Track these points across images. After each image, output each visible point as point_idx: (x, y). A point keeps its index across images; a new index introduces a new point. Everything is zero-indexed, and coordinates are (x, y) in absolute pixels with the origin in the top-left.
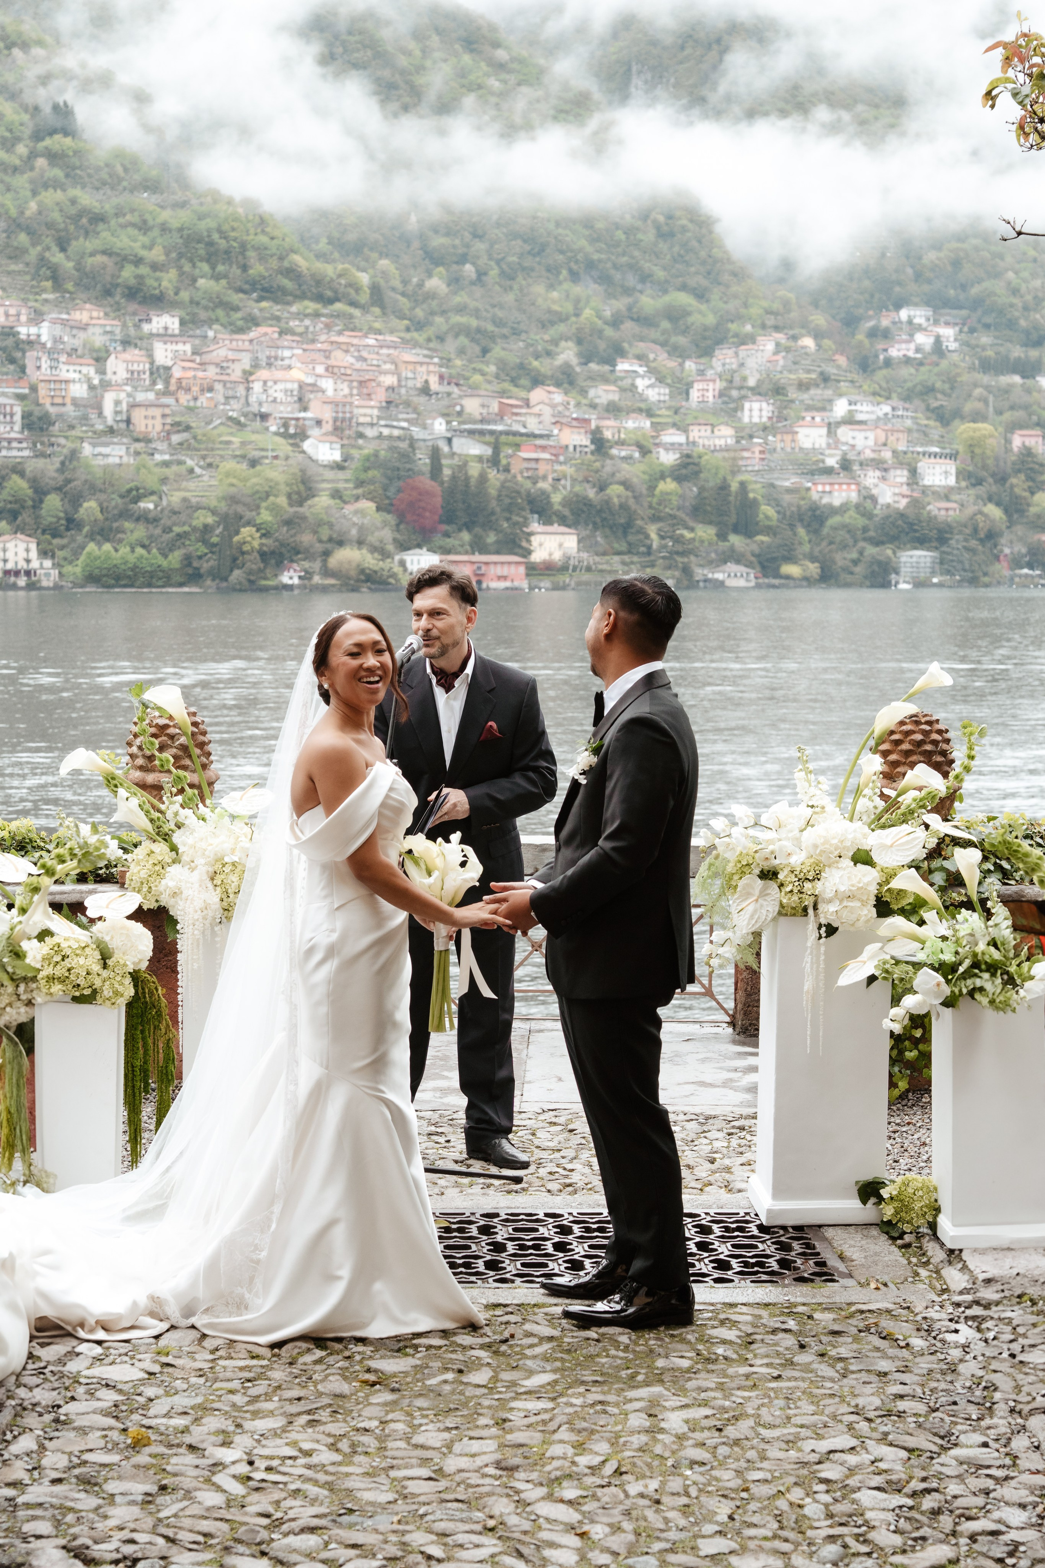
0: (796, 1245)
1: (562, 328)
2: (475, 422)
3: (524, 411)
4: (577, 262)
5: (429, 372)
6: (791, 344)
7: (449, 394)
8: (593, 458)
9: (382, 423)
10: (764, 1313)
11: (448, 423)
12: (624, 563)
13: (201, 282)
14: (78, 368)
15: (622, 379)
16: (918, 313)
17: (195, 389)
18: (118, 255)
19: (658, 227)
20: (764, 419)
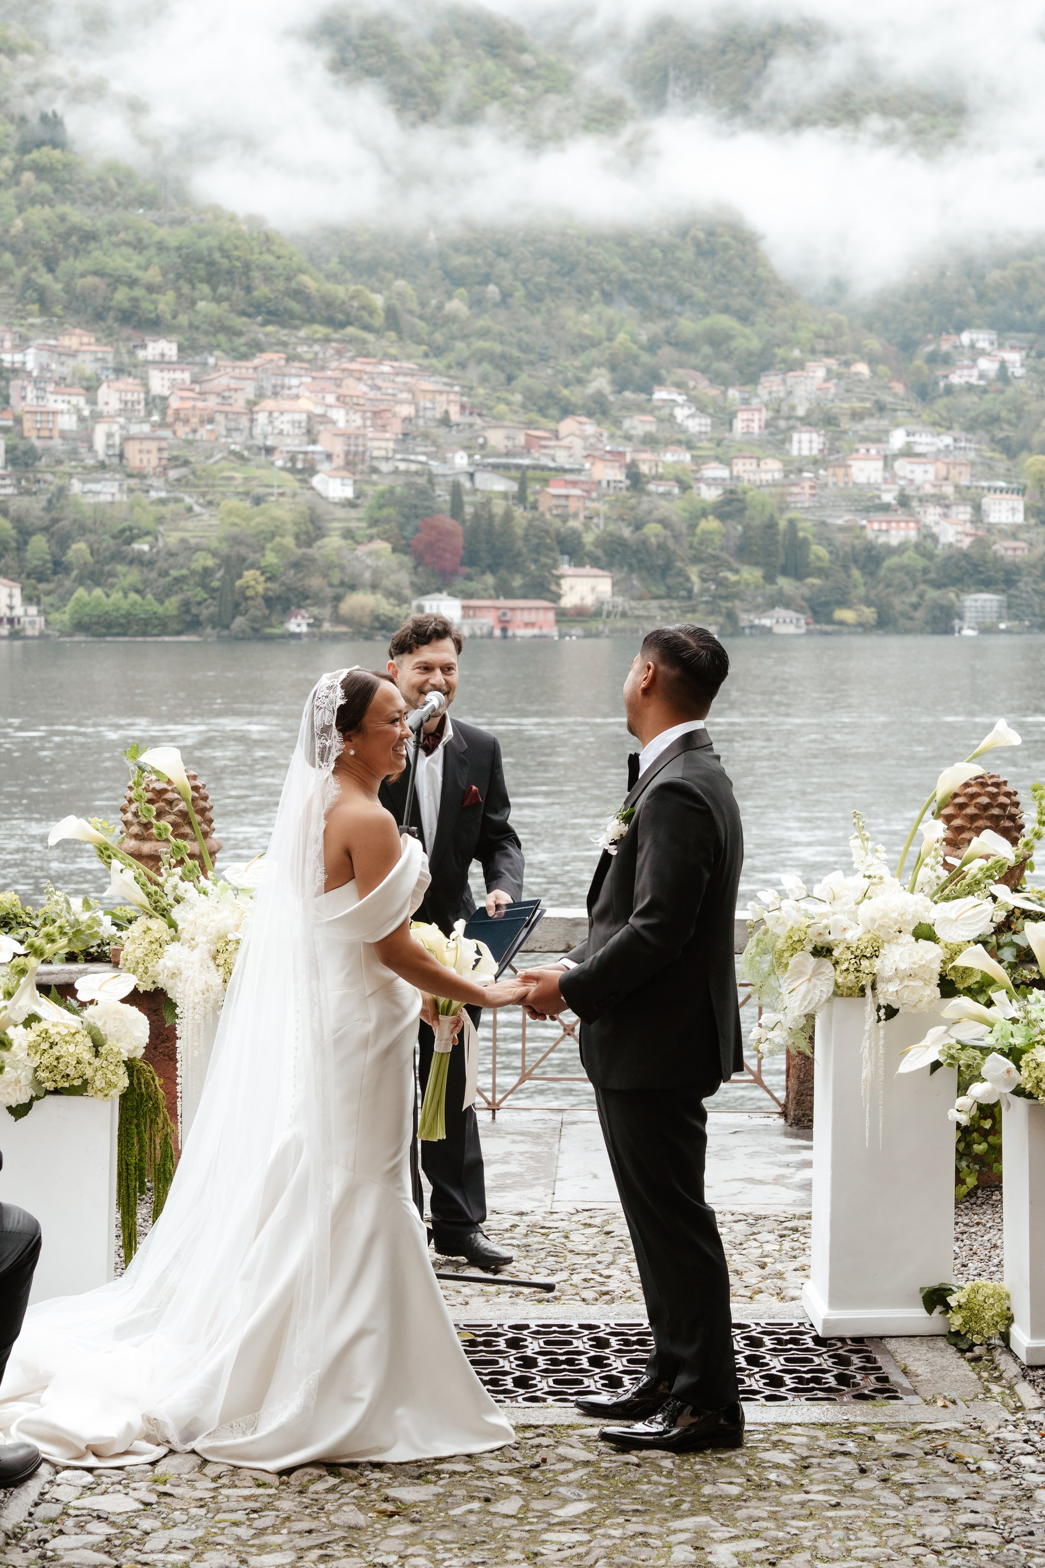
0: (855, 1359)
1: (594, 353)
2: (499, 455)
3: (552, 443)
4: (610, 282)
5: (449, 402)
6: (843, 370)
7: (471, 425)
8: (627, 494)
9: (399, 456)
10: (821, 1434)
11: (470, 456)
12: (662, 608)
13: (201, 305)
14: (66, 398)
15: (659, 408)
16: (981, 336)
17: (195, 421)
18: (111, 276)
19: (697, 244)
20: (815, 452)
